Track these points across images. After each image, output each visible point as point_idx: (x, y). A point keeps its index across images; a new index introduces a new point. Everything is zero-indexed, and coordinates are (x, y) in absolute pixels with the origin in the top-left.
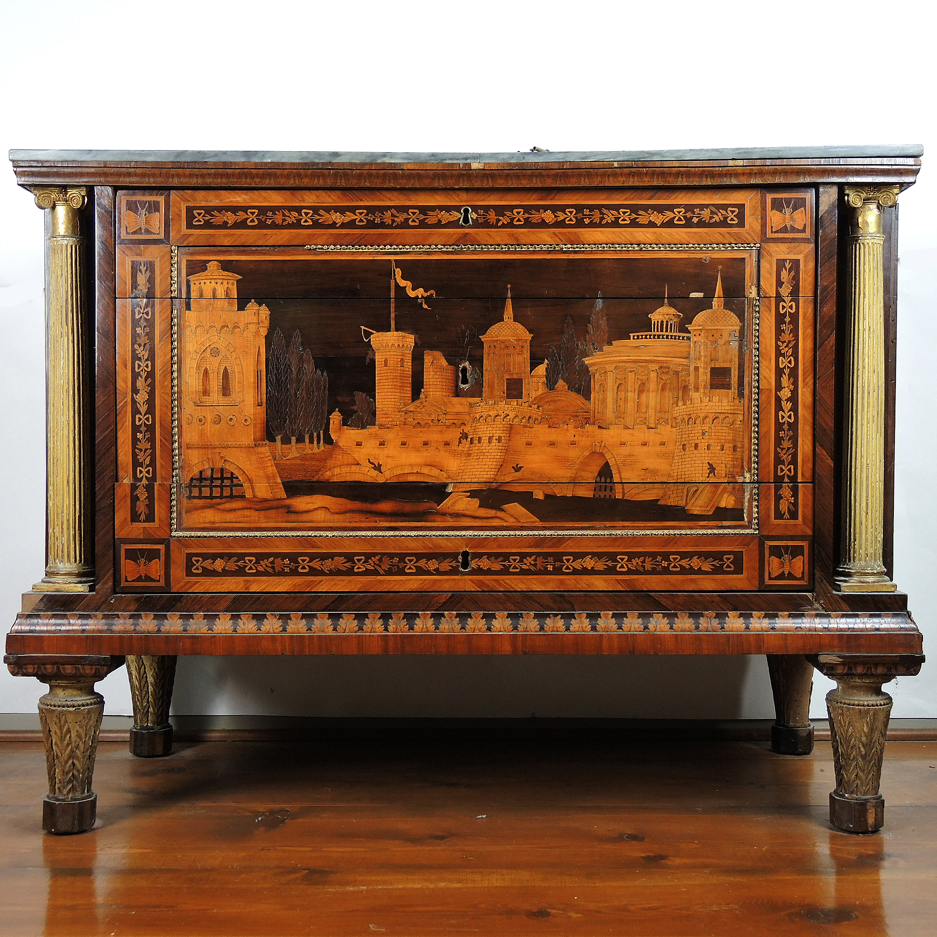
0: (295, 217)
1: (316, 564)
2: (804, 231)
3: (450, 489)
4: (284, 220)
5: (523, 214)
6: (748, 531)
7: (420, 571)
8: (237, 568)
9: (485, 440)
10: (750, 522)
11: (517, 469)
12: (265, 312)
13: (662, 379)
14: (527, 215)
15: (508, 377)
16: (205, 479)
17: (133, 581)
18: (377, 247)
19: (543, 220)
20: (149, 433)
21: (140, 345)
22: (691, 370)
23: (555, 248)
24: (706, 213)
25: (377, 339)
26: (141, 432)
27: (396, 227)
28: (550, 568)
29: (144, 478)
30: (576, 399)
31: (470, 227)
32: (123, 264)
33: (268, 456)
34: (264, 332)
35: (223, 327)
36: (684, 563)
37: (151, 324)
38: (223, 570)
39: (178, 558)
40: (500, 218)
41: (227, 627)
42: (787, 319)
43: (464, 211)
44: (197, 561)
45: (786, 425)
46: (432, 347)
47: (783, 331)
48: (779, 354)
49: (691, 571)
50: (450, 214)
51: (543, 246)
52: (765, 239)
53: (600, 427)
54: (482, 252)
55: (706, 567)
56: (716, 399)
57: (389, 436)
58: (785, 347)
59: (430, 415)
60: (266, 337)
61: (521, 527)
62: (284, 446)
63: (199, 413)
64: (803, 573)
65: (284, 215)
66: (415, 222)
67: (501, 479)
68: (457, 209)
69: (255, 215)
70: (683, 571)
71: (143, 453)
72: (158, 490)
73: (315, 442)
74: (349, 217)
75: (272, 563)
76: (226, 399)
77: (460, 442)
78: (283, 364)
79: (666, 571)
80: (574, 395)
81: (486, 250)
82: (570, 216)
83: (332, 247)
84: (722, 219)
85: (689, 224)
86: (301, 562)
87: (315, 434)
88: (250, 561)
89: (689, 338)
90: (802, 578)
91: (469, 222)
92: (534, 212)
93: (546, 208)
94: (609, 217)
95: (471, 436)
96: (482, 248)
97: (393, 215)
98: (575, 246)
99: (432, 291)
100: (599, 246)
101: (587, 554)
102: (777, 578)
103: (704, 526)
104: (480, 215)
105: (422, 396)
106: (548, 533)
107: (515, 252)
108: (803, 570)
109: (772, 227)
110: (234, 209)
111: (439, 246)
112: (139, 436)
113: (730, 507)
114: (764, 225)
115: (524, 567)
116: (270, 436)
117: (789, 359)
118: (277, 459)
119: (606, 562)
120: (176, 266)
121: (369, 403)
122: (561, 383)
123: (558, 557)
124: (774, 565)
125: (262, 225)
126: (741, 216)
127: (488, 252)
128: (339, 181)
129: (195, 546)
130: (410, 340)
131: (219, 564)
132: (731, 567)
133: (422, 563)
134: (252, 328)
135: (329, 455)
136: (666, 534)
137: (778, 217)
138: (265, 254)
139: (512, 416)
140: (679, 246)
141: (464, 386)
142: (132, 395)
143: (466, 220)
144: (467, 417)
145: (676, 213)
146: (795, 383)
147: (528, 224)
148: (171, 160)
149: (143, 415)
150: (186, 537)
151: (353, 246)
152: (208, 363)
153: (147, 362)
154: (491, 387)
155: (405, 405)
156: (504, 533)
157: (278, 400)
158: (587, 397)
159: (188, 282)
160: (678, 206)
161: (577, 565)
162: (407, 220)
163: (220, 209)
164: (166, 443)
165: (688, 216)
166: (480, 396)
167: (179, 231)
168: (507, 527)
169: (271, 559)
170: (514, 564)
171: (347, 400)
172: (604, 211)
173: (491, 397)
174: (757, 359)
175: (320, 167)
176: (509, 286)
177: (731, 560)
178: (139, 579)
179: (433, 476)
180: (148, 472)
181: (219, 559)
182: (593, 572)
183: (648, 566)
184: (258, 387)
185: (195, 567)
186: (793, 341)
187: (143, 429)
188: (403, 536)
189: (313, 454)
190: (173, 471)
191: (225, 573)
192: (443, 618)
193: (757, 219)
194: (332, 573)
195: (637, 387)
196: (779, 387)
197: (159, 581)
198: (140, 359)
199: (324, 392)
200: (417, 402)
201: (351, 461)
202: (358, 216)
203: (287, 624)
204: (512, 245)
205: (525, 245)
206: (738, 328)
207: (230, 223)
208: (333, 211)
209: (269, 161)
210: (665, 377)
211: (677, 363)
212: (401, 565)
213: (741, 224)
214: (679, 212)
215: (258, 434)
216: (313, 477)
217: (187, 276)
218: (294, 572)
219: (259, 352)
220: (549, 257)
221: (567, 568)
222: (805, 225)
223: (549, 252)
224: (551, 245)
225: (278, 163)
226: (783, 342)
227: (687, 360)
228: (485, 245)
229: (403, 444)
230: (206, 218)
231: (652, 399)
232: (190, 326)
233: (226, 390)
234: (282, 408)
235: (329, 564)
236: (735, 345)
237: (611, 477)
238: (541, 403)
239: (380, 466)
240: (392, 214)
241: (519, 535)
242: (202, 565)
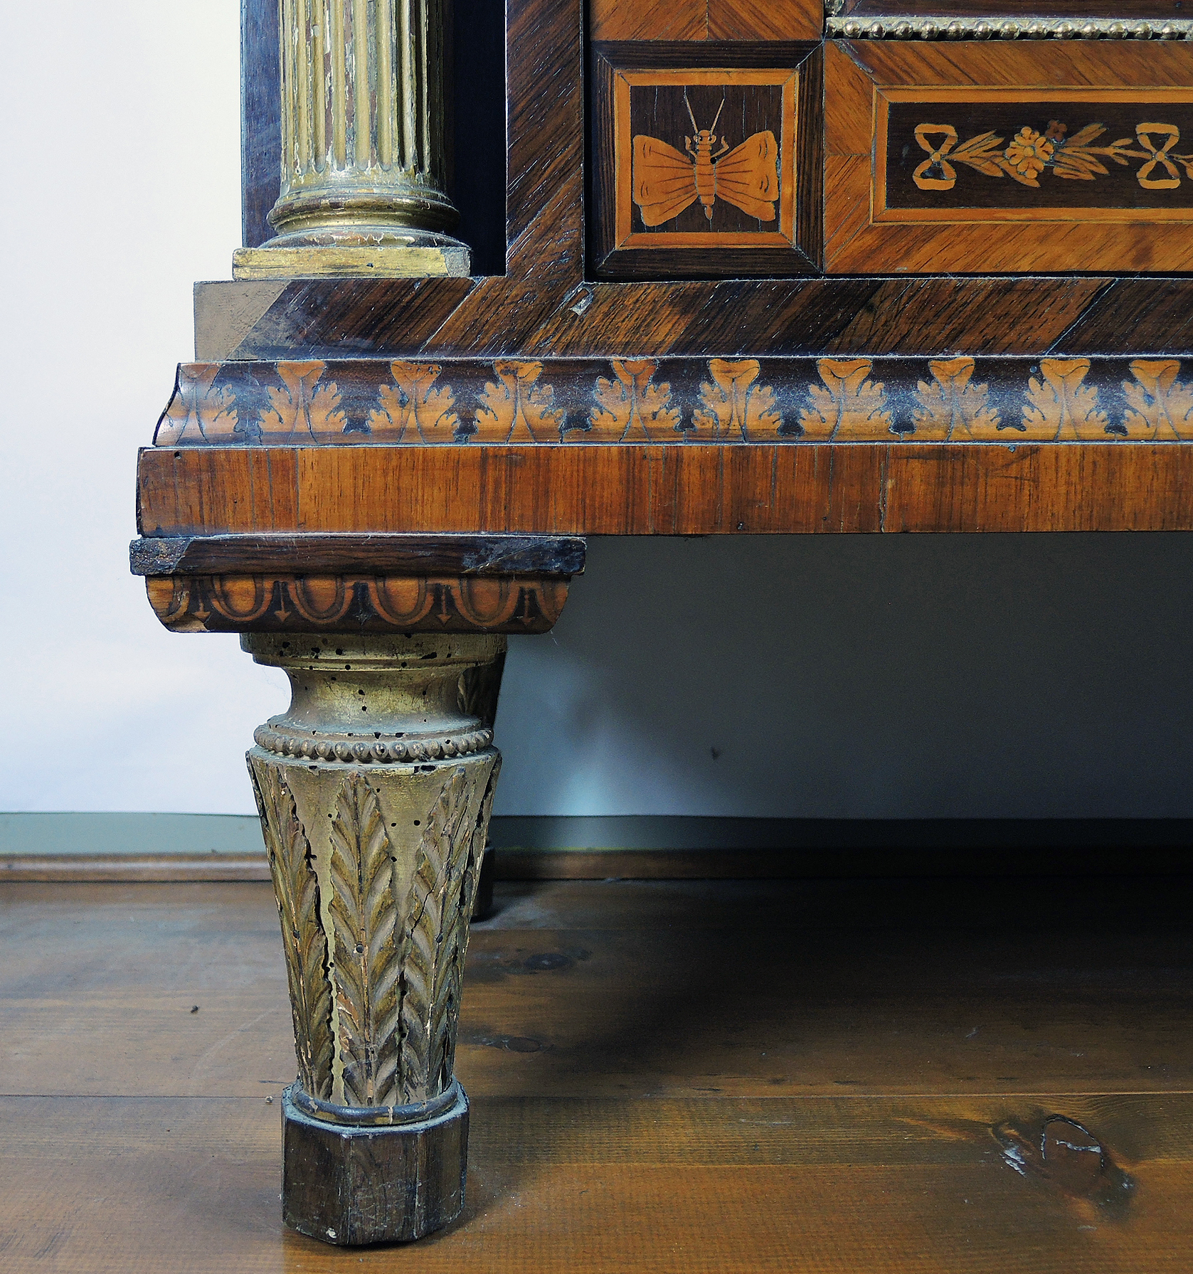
8: (1102, 170)
17: (665, 227)
38: (1046, 176)
39: (857, 125)
44: (936, 141)
88: (1158, 140)
129: (928, 73)
131: (1027, 154)
178: (691, 218)
181: (1026, 131)
185: (924, 166)
191: (1054, 191)
197: (774, 226)
242: (955, 157)
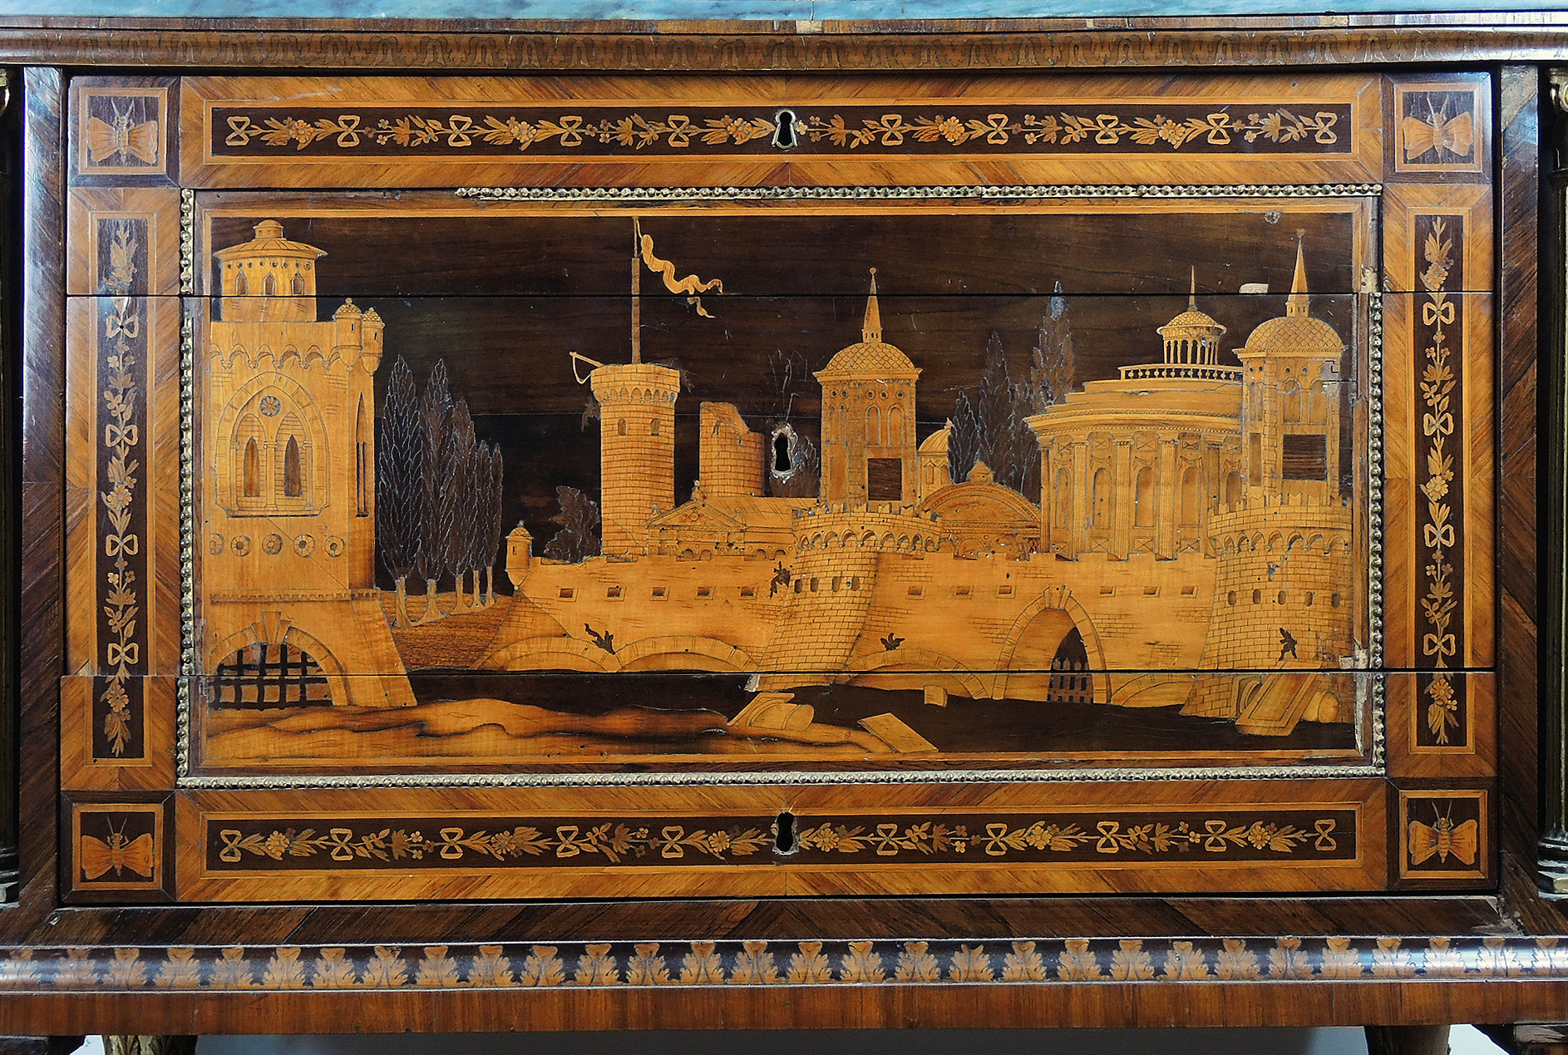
0: (435, 131)
1: (477, 843)
2: (1468, 159)
3: (753, 686)
4: (413, 137)
5: (902, 125)
6: (1364, 770)
7: (693, 856)
8: (314, 852)
9: (825, 585)
10: (1368, 751)
11: (892, 644)
12: (373, 323)
13: (1185, 460)
14: (909, 127)
15: (872, 456)
16: (249, 667)
17: (97, 880)
18: (604, 192)
19: (942, 137)
20: (132, 573)
21: (115, 392)
22: (1244, 441)
23: (966, 193)
24: (1271, 124)
25: (606, 379)
26: (116, 571)
27: (643, 152)
28: (960, 847)
29: (122, 665)
30: (1010, 500)
31: (794, 151)
32: (82, 227)
33: (380, 620)
34: (371, 364)
35: (287, 355)
36: (1235, 835)
37: (138, 348)
38: (285, 855)
39: (192, 830)
40: (854, 132)
41: (292, 976)
42: (1439, 337)
43: (781, 117)
44: (231, 838)
45: (1439, 552)
46: (717, 396)
47: (1431, 361)
48: (1422, 407)
49: (1249, 852)
50: (753, 125)
51: (941, 189)
52: (1390, 174)
53: (1059, 557)
54: (819, 201)
55: (1280, 844)
56: (1295, 499)
57: (628, 576)
58: (1435, 394)
59: (712, 533)
60: (376, 375)
61: (901, 762)
62: (414, 598)
63: (238, 530)
64: (1477, 855)
65: (413, 126)
66: (682, 140)
67: (858, 664)
68: (767, 113)
69: (353, 126)
70: (1234, 852)
71: (119, 614)
72: (151, 691)
73: (477, 590)
74: (547, 130)
75: (387, 840)
76: (293, 501)
77: (774, 589)
78: (411, 429)
79: (1197, 853)
80: (1005, 493)
81: (825, 197)
82: (996, 129)
83: (512, 191)
84: (1305, 135)
85: (1237, 144)
86: (447, 839)
87: (476, 574)
88: (341, 837)
89: (1239, 377)
90: (1475, 866)
91: (791, 141)
92: (922, 120)
93: (947, 112)
94: (1077, 130)
95: (797, 577)
96: (818, 194)
97: (635, 127)
98: (1008, 189)
99: (717, 282)
100: (1057, 189)
101: (1036, 818)
102: (1424, 866)
103: (1273, 759)
104: (814, 126)
105: (696, 494)
106: (955, 775)
107: (885, 202)
108: (1478, 849)
109: (1405, 151)
110: (311, 115)
111: (731, 190)
112: (113, 578)
113: (1328, 721)
114: (1389, 147)
115: (907, 845)
116: (382, 578)
117: (1443, 418)
118: (398, 624)
119: (1076, 834)
120: (190, 229)
121: (586, 509)
122: (980, 470)
123: (976, 824)
124: (1418, 839)
125: (367, 147)
126: (1343, 130)
127: (830, 202)
128: (526, 57)
129: (226, 805)
130: (671, 380)
131: (276, 844)
132: (1330, 844)
133: (697, 839)
134: (348, 356)
135: (507, 615)
136: (1198, 777)
137: (1417, 132)
138: (373, 206)
139: (880, 534)
140: (1218, 188)
141: (781, 474)
142: (99, 495)
143: (785, 137)
144: (789, 539)
145: (1212, 122)
146: (1457, 467)
147: (911, 145)
148: (181, 13)
149: (121, 536)
150: (209, 787)
151: (554, 189)
152: (256, 428)
153: (129, 428)
154: (838, 478)
155: (662, 514)
156: (866, 775)
157: (399, 503)
158: (1033, 495)
159: (216, 264)
160: (1216, 109)
161: (1016, 841)
162: (664, 137)
163: (282, 114)
164: (170, 595)
165: (1236, 129)
166: (815, 494)
167: (198, 158)
168: (871, 763)
169: (385, 833)
170: (885, 839)
171: (542, 502)
172: (1066, 118)
173: (838, 497)
174: (1379, 417)
175: (488, 28)
176: (873, 270)
177: (1330, 829)
178: (110, 876)
179: (719, 659)
180: (130, 653)
181: (276, 833)
182: (1048, 855)
183: (1161, 843)
184: (359, 477)
185: (226, 850)
186: (1451, 380)
187: (121, 564)
188: (658, 783)
189: (472, 614)
190: (182, 651)
191: (290, 862)
192: (740, 954)
193: (1375, 136)
194: (510, 861)
195: (1135, 474)
196: (1423, 475)
197: (151, 879)
198: (114, 421)
199: (494, 487)
200: (686, 508)
201: (549, 627)
202: (562, 130)
203: (416, 967)
204: (878, 188)
205: (905, 188)
206: (1340, 355)
207: (303, 142)
208: (513, 118)
209: (383, 15)
210: (1191, 455)
211: (1217, 426)
212: (654, 843)
213: (1344, 145)
214: (1218, 121)
215: (360, 575)
216: (473, 661)
217: (215, 248)
218: (432, 860)
219: (361, 406)
220: (954, 211)
221: (996, 847)
222: (1472, 146)
223: (955, 202)
224: (958, 187)
225: (401, 21)
226: (1430, 384)
227: (1234, 421)
228: (824, 188)
229: (658, 593)
230: (253, 133)
231: (1165, 499)
232: (219, 353)
233: (292, 484)
234: (408, 518)
235: (504, 843)
236: (1332, 389)
237: (1084, 660)
238: (939, 510)
239: (609, 637)
240: (634, 123)
241: (895, 780)
242: (240, 846)
